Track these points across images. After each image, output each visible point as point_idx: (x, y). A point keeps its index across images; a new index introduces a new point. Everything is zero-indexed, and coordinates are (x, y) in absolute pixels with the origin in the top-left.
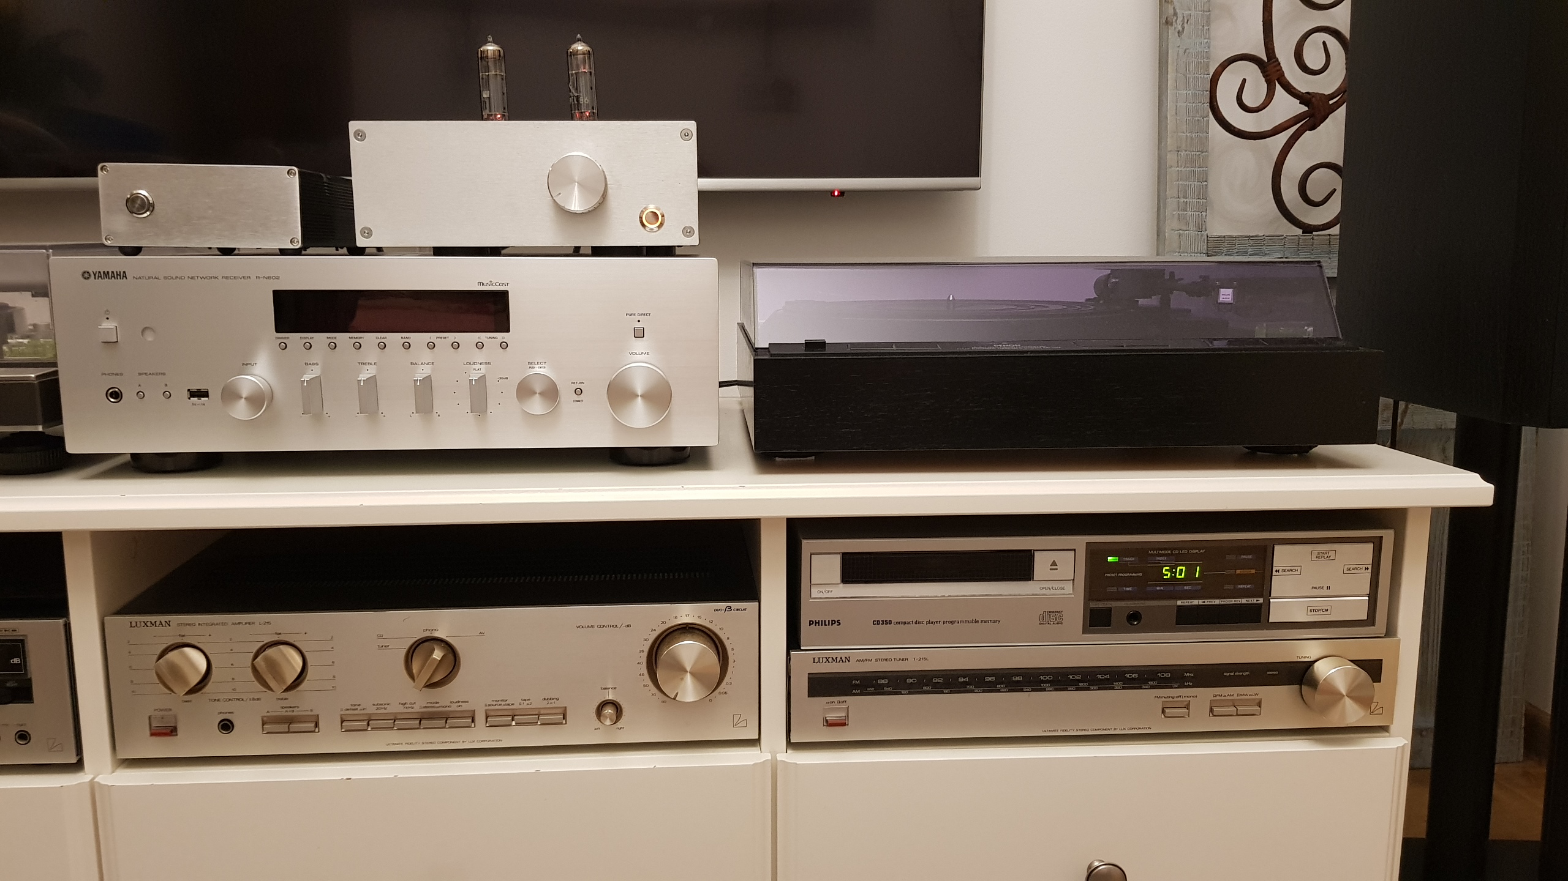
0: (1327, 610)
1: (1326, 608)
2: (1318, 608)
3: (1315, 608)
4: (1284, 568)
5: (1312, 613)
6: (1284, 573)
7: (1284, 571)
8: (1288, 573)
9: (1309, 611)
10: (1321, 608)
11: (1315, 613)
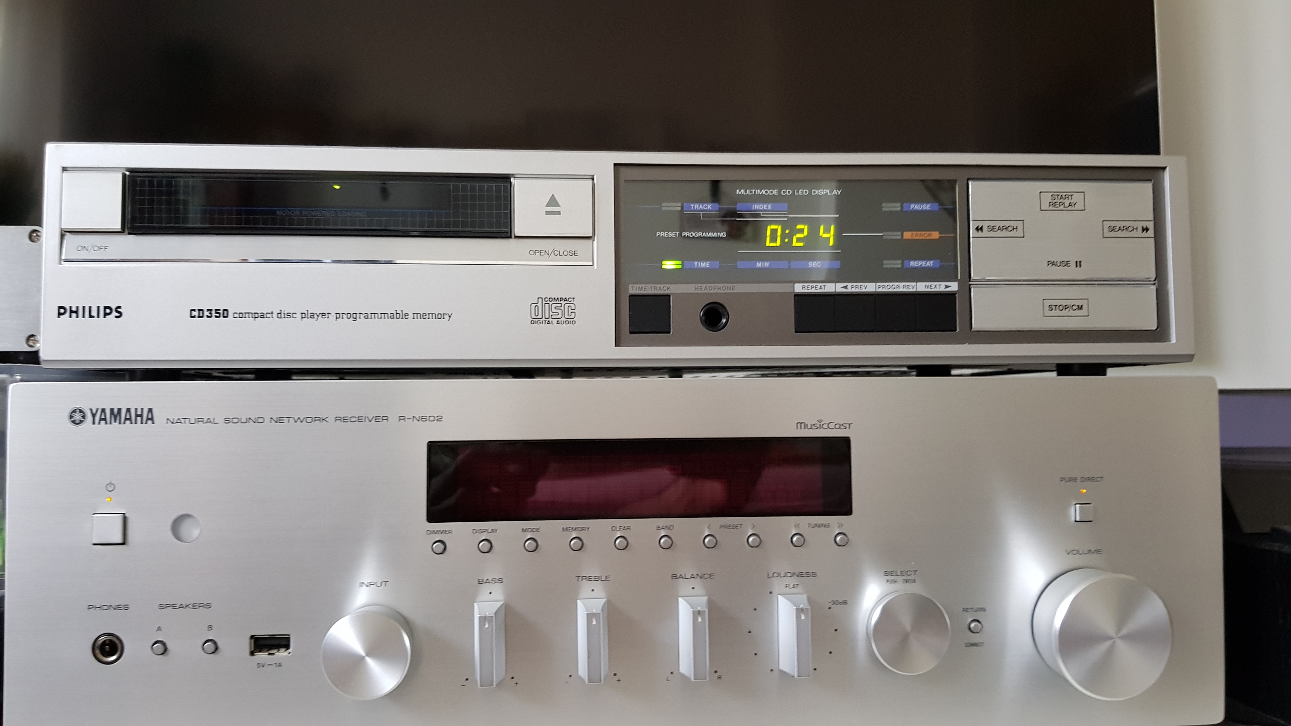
0: (1080, 308)
1: (1079, 303)
2: (1064, 303)
3: (1058, 303)
4: (992, 224)
5: (1053, 313)
6: (992, 234)
7: (992, 229)
8: (999, 233)
9: (1047, 308)
10: (1069, 303)
11: (1058, 313)
